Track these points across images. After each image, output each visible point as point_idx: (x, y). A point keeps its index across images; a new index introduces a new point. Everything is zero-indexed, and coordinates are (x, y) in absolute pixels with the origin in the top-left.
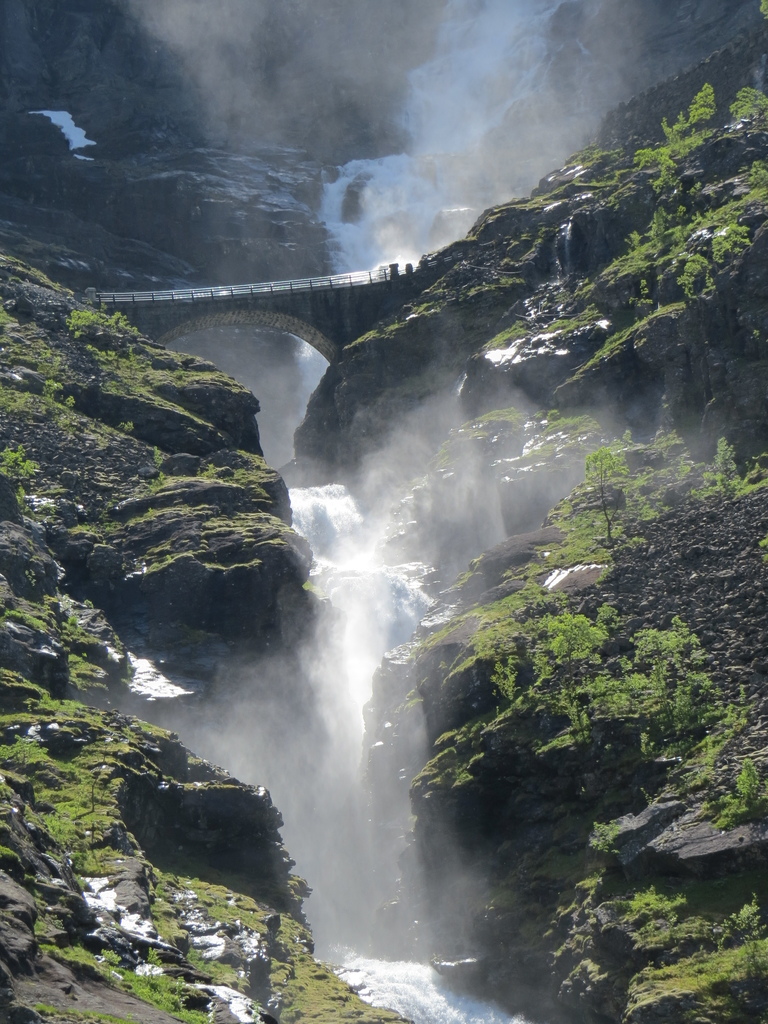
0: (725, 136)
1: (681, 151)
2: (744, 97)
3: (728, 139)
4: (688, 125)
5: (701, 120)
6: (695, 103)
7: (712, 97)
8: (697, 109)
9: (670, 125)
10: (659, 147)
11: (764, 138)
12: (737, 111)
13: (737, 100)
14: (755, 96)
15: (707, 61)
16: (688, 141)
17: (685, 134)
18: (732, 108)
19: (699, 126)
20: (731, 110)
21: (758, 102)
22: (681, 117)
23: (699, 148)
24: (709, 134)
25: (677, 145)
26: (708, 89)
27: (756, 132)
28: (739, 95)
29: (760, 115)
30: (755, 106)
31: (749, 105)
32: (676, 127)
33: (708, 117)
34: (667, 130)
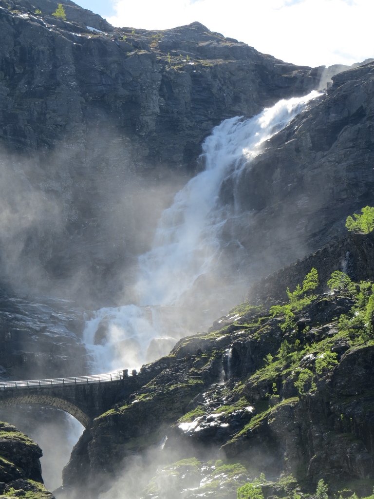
0: (324, 299)
1: (298, 307)
2: (335, 276)
3: (326, 301)
4: (302, 292)
5: (310, 289)
6: (306, 280)
7: (316, 276)
8: (307, 283)
9: (292, 292)
10: (284, 304)
11: (347, 301)
12: (331, 285)
13: (331, 278)
14: (342, 276)
15: (314, 254)
16: (302, 301)
17: (300, 297)
18: (329, 283)
19: (308, 293)
20: (328, 284)
21: (344, 279)
22: (298, 287)
23: (308, 306)
24: (315, 297)
25: (295, 304)
26: (314, 271)
27: (342, 297)
28: (333, 275)
29: (345, 287)
30: (342, 282)
31: (338, 281)
32: (295, 293)
33: (314, 288)
34: (290, 294)
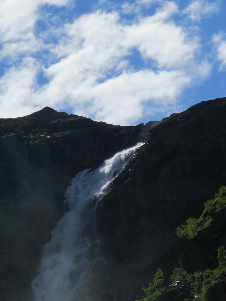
0: (170, 289)
1: (153, 298)
2: (176, 272)
3: (172, 291)
4: (154, 287)
5: (159, 284)
6: (155, 278)
7: (162, 274)
8: (156, 280)
9: (146, 288)
10: (143, 298)
11: (187, 288)
12: (174, 278)
13: (173, 273)
14: (181, 271)
15: (158, 258)
16: (155, 294)
17: (153, 291)
18: (172, 277)
19: (158, 287)
20: (172, 278)
21: (182, 273)
22: (150, 284)
23: (160, 296)
24: (164, 289)
25: (151, 296)
26: (160, 270)
27: (183, 286)
28: (174, 271)
29: (184, 278)
30: (181, 275)
31: (178, 275)
32: (149, 289)
33: (162, 282)
34: (145, 290)
